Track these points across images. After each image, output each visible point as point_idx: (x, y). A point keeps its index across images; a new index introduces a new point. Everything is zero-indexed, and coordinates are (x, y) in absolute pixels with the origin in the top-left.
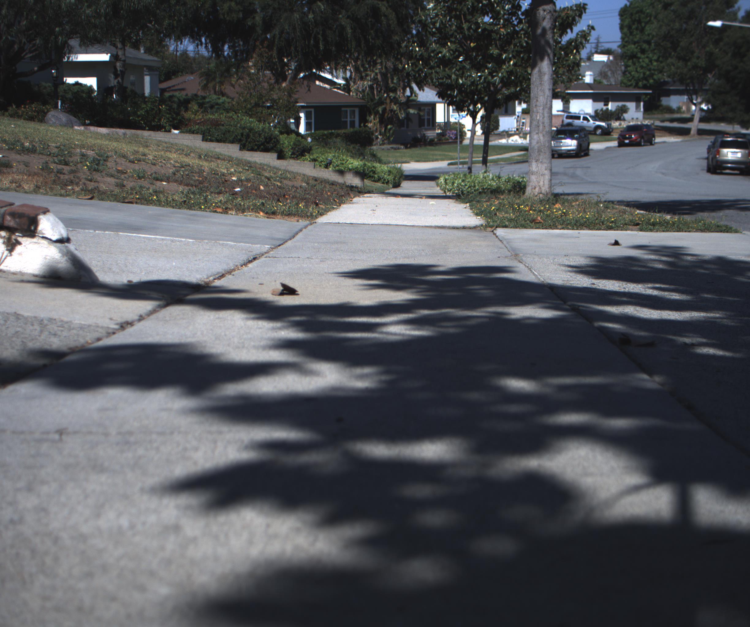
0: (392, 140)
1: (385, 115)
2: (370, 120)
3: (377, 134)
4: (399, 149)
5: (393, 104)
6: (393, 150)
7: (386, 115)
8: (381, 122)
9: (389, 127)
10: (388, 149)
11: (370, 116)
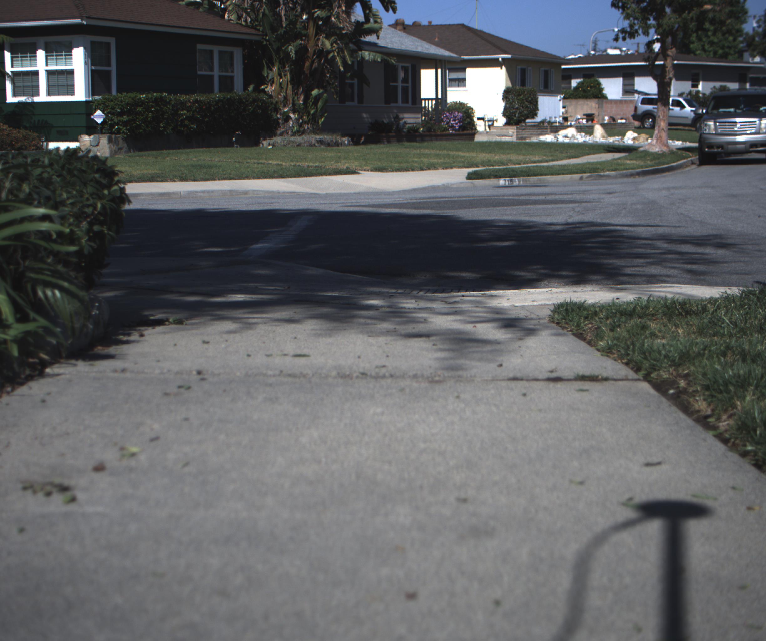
0: (323, 124)
1: (304, 65)
2: (270, 78)
3: (286, 110)
4: (337, 144)
5: (322, 38)
6: (322, 147)
7: (307, 64)
8: (296, 82)
9: (315, 92)
10: (311, 145)
11: (271, 70)
